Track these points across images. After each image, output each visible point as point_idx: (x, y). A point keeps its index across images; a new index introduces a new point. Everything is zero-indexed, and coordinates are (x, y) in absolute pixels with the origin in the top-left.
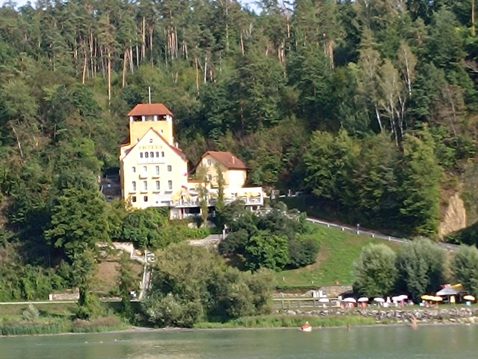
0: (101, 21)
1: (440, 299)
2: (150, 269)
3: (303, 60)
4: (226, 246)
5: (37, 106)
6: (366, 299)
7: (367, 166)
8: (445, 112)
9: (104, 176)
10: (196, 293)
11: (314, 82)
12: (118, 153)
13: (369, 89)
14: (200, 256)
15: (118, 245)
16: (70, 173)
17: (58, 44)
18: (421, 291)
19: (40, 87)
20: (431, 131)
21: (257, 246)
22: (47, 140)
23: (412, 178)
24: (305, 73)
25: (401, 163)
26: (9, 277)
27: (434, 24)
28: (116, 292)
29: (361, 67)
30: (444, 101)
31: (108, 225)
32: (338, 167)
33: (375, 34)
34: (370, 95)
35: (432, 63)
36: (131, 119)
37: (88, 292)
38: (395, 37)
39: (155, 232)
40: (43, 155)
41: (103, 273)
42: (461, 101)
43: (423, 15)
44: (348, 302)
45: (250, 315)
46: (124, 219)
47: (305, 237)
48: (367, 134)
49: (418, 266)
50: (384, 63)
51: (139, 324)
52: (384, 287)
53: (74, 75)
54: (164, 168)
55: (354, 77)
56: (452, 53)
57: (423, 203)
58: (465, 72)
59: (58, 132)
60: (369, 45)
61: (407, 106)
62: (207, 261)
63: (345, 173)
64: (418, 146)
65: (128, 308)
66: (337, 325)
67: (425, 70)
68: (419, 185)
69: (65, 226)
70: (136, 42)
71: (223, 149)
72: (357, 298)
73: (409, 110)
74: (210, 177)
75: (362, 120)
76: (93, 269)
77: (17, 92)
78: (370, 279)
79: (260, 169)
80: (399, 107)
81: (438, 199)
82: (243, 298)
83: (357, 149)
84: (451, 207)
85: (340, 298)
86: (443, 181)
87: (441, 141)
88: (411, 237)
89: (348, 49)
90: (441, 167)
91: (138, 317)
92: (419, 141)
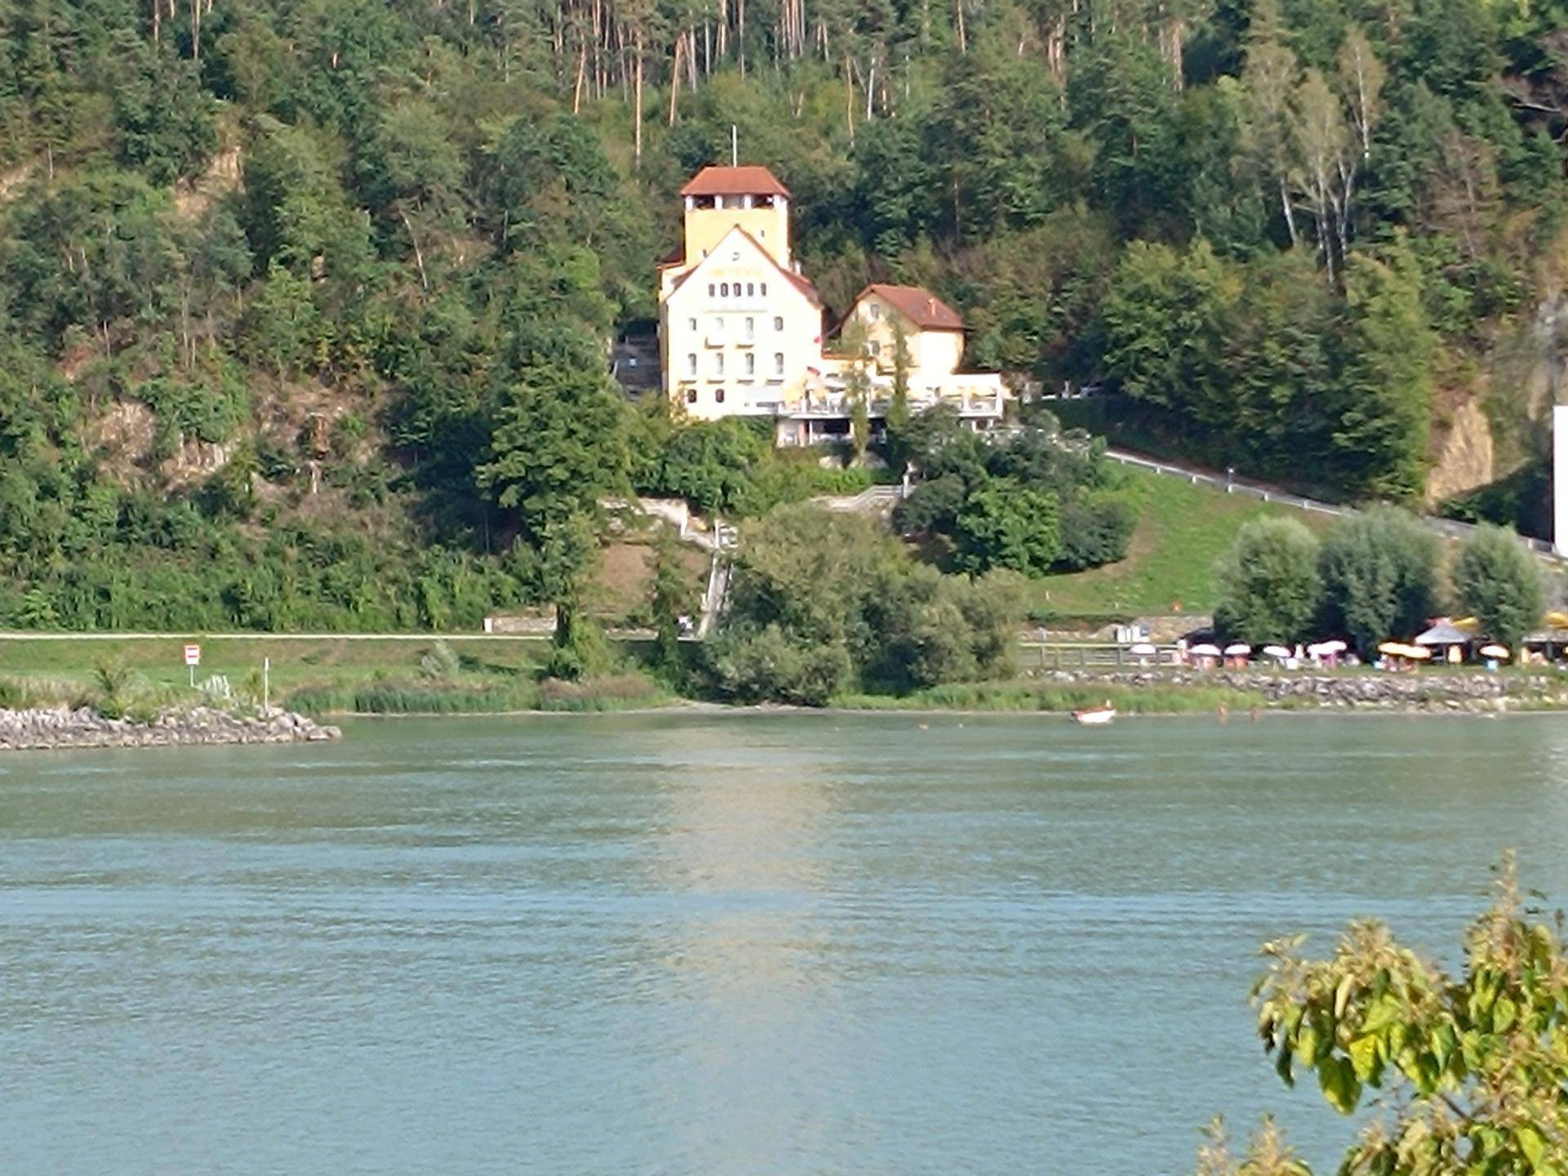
1: (1425, 653)
2: (726, 564)
3: (1109, 68)
4: (911, 514)
5: (461, 166)
6: (1246, 649)
7: (1256, 328)
8: (1449, 202)
9: (621, 340)
10: (837, 626)
11: (1134, 122)
12: (655, 284)
13: (1265, 140)
14: (847, 538)
15: (651, 506)
16: (539, 329)
17: (517, 18)
18: (1380, 633)
19: (471, 121)
20: (1414, 247)
21: (984, 515)
22: (487, 248)
23: (1365, 361)
24: (1112, 100)
25: (1339, 323)
26: (390, 573)
28: (644, 618)
29: (1249, 88)
30: (1450, 175)
31: (629, 457)
32: (1186, 330)
33: (1286, 8)
34: (1271, 156)
35: (1421, 80)
36: (689, 202)
37: (576, 616)
38: (1335, 17)
39: (739, 476)
40: (476, 286)
41: (615, 571)
42: (1490, 174)
44: (1201, 655)
45: (965, 680)
46: (668, 444)
47: (1101, 497)
48: (1258, 251)
49: (1374, 572)
50: (1304, 78)
51: (697, 694)
52: (1289, 620)
53: (550, 91)
54: (764, 324)
55: (1232, 111)
56: (1472, 59)
57: (1390, 420)
58: (1501, 107)
59: (514, 230)
60: (1269, 34)
61: (1358, 183)
62: (863, 551)
63: (1202, 344)
64: (1381, 282)
65: (672, 656)
66: (1174, 710)
67: (1406, 97)
68: (1383, 378)
69: (523, 456)
70: (704, 15)
71: (910, 281)
72: (1224, 645)
73: (1363, 194)
74: (877, 348)
75: (1248, 217)
76: (590, 562)
77: (416, 131)
78: (1257, 601)
79: (995, 331)
80: (1337, 186)
81: (1426, 411)
82: (948, 639)
83: (1233, 287)
84: (1457, 432)
85: (1183, 644)
86: (1440, 369)
87: (1438, 273)
88: (1358, 503)
89: (1217, 44)
90: (1436, 335)
91: (696, 678)
92: (1384, 271)
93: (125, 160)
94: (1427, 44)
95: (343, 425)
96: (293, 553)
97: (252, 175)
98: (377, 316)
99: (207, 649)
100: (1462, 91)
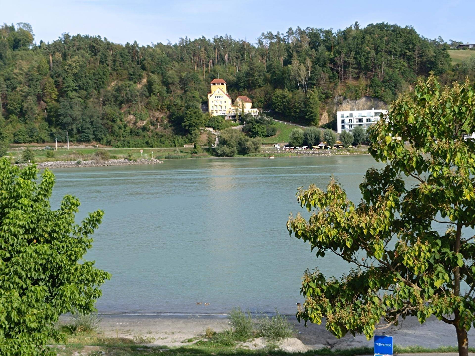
0: (202, 50)
1: (319, 147)
2: (218, 137)
3: (272, 64)
4: (245, 129)
5: (179, 80)
6: (293, 147)
7: (294, 101)
8: (322, 82)
9: (202, 105)
10: (235, 145)
11: (276, 72)
12: (207, 96)
13: (295, 74)
14: (236, 133)
15: (207, 129)
16: (191, 103)
17: (186, 58)
18: (312, 144)
19: (180, 73)
20: (317, 89)
21: (256, 129)
22: (183, 91)
23: (310, 106)
24: (273, 68)
25: (306, 100)
26: (170, 139)
27: (318, 51)
28: (207, 145)
29: (293, 66)
30: (322, 78)
31: (204, 121)
32: (284, 102)
33: (298, 54)
34: (296, 76)
35: (317, 65)
36: (212, 84)
37: (197, 145)
38: (305, 56)
39: (220, 124)
40: (181, 97)
41: (202, 138)
42: (327, 78)
43: (314, 48)
44: (287, 148)
45: (253, 153)
46: (210, 120)
47: (273, 126)
48: (294, 90)
49: (312, 136)
50: (300, 65)
51: (214, 156)
52: (299, 143)
53: (192, 69)
54: (223, 102)
55: (290, 70)
56: (325, 61)
57: (314, 114)
58: (329, 68)
59: (186, 89)
60: (295, 58)
61: (308, 80)
62: (238, 134)
63: (286, 104)
65: (211, 150)
66: (283, 156)
67: (315, 67)
68: (313, 108)
69: (189, 122)
70: (213, 57)
71: (244, 95)
72: (290, 147)
73: (309, 81)
74: (239, 105)
75: (293, 85)
76: (199, 137)
77: (172, 75)
78: (295, 140)
79: (257, 102)
80: (305, 80)
81: (319, 113)
82: (251, 147)
83: (291, 95)
84: (323, 115)
85: (284, 147)
86: (321, 106)
87: (320, 93)
88: (309, 126)
89: (288, 60)
90: (320, 102)
91: (214, 153)
92: (312, 93)
93: (130, 79)
94: (318, 59)
95: (162, 118)
96: (156, 136)
97: (149, 82)
98: (167, 102)
99: (144, 151)
100: (323, 66)
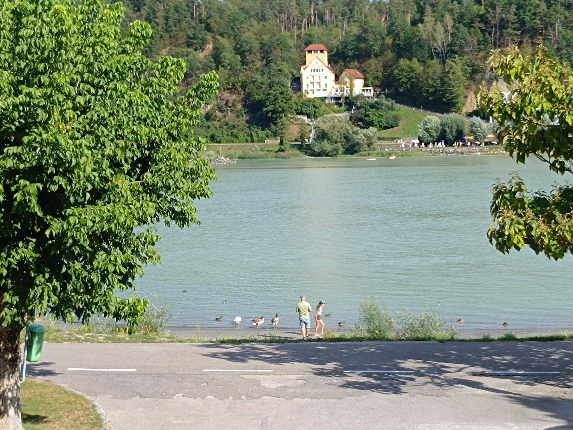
0: (291, 4)
2: (315, 128)
3: (395, 22)
4: (354, 117)
5: (259, 45)
7: (426, 77)
8: (467, 49)
9: (292, 82)
10: (339, 140)
11: (400, 34)
12: (299, 70)
13: (428, 37)
14: (340, 121)
15: (299, 116)
16: (275, 79)
17: (270, 15)
19: (261, 36)
20: (460, 59)
21: (370, 117)
22: (264, 63)
23: (449, 83)
24: (396, 29)
25: (444, 75)
26: (245, 131)
27: (462, 4)
28: (298, 140)
29: (425, 26)
30: (467, 43)
31: (294, 106)
32: (411, 78)
33: (432, 9)
34: (429, 40)
35: (461, 24)
36: (307, 52)
37: (284, 139)
38: (443, 11)
39: (318, 110)
40: (262, 71)
41: (292, 130)
42: (476, 43)
43: (457, 0)
45: (365, 151)
46: (302, 103)
47: (394, 113)
48: (427, 61)
49: (452, 127)
50: (436, 24)
51: (310, 155)
52: (434, 138)
53: (277, 30)
54: (323, 77)
55: (421, 31)
56: (472, 19)
57: (454, 95)
58: (478, 29)
59: (270, 59)
60: (429, 15)
61: (448, 46)
62: (344, 123)
63: (415, 80)
64: (453, 66)
65: (304, 147)
67: (458, 27)
68: (453, 86)
69: (273, 106)
70: (309, 14)
71: (353, 68)
73: (449, 48)
74: (346, 82)
75: (425, 54)
76: (287, 127)
77: (249, 38)
78: (426, 133)
79: (371, 79)
80: (443, 46)
81: (462, 94)
82: (362, 142)
84: (469, 98)
86: (465, 85)
87: (465, 64)
90: (464, 78)
91: (309, 152)
92: (453, 64)
93: (189, 45)
94: (462, 16)
95: (235, 100)
96: (225, 127)
97: (216, 49)
98: (242, 77)
99: (208, 147)
100: (469, 26)
